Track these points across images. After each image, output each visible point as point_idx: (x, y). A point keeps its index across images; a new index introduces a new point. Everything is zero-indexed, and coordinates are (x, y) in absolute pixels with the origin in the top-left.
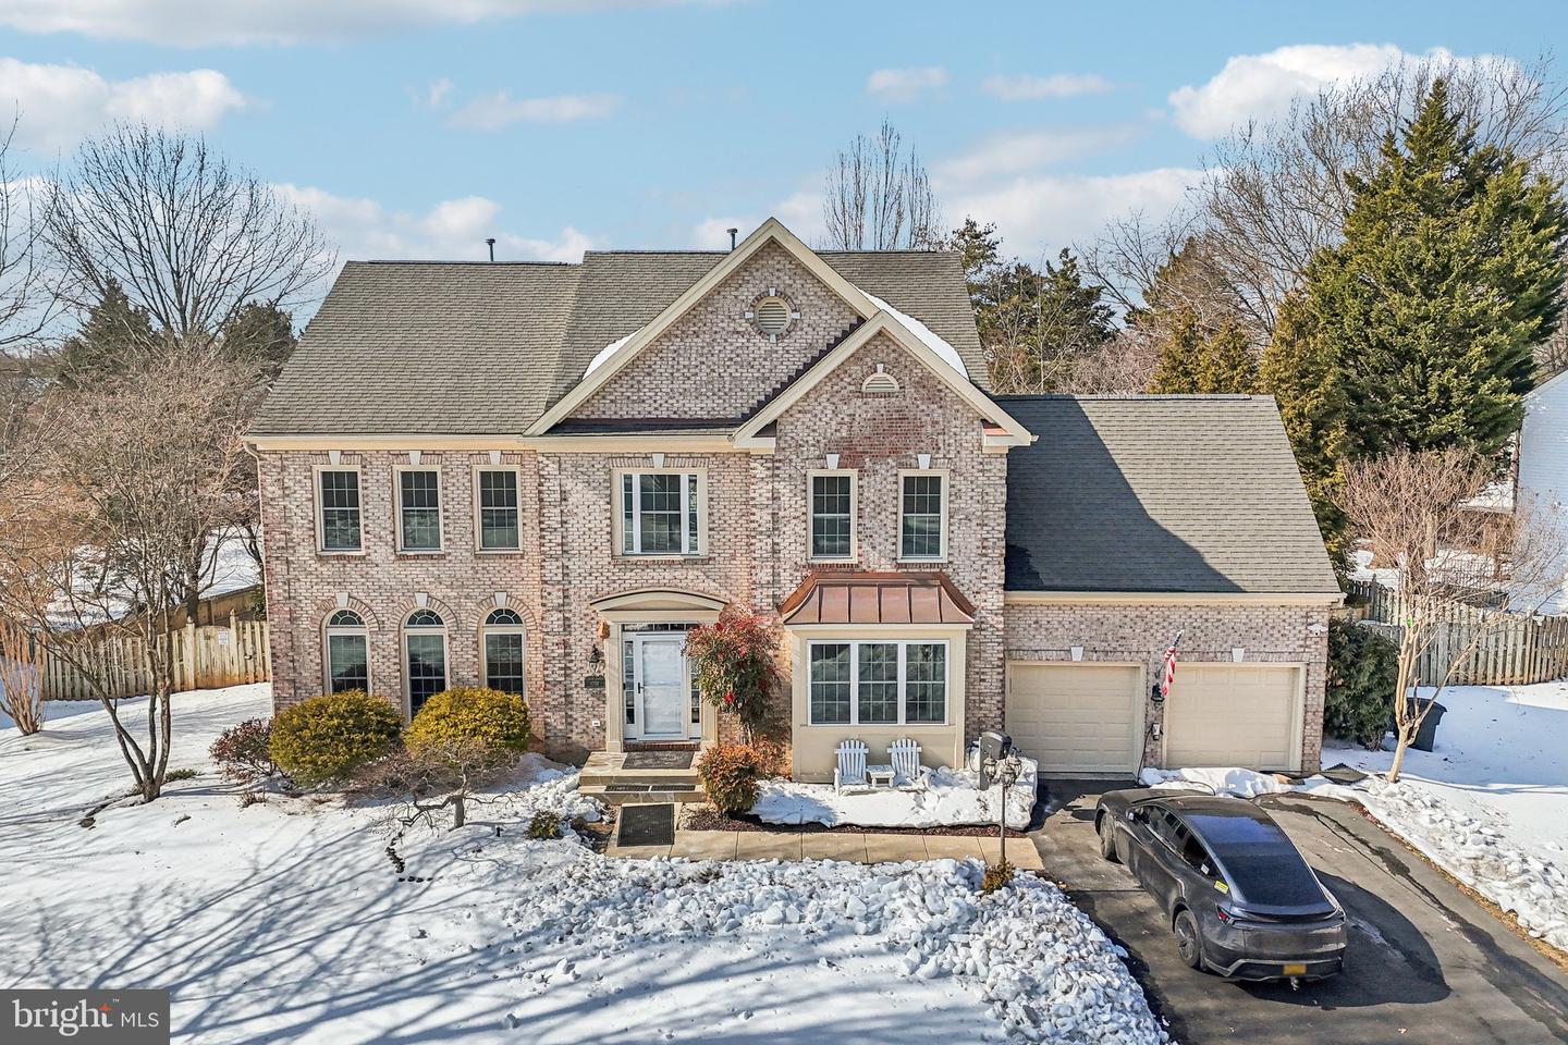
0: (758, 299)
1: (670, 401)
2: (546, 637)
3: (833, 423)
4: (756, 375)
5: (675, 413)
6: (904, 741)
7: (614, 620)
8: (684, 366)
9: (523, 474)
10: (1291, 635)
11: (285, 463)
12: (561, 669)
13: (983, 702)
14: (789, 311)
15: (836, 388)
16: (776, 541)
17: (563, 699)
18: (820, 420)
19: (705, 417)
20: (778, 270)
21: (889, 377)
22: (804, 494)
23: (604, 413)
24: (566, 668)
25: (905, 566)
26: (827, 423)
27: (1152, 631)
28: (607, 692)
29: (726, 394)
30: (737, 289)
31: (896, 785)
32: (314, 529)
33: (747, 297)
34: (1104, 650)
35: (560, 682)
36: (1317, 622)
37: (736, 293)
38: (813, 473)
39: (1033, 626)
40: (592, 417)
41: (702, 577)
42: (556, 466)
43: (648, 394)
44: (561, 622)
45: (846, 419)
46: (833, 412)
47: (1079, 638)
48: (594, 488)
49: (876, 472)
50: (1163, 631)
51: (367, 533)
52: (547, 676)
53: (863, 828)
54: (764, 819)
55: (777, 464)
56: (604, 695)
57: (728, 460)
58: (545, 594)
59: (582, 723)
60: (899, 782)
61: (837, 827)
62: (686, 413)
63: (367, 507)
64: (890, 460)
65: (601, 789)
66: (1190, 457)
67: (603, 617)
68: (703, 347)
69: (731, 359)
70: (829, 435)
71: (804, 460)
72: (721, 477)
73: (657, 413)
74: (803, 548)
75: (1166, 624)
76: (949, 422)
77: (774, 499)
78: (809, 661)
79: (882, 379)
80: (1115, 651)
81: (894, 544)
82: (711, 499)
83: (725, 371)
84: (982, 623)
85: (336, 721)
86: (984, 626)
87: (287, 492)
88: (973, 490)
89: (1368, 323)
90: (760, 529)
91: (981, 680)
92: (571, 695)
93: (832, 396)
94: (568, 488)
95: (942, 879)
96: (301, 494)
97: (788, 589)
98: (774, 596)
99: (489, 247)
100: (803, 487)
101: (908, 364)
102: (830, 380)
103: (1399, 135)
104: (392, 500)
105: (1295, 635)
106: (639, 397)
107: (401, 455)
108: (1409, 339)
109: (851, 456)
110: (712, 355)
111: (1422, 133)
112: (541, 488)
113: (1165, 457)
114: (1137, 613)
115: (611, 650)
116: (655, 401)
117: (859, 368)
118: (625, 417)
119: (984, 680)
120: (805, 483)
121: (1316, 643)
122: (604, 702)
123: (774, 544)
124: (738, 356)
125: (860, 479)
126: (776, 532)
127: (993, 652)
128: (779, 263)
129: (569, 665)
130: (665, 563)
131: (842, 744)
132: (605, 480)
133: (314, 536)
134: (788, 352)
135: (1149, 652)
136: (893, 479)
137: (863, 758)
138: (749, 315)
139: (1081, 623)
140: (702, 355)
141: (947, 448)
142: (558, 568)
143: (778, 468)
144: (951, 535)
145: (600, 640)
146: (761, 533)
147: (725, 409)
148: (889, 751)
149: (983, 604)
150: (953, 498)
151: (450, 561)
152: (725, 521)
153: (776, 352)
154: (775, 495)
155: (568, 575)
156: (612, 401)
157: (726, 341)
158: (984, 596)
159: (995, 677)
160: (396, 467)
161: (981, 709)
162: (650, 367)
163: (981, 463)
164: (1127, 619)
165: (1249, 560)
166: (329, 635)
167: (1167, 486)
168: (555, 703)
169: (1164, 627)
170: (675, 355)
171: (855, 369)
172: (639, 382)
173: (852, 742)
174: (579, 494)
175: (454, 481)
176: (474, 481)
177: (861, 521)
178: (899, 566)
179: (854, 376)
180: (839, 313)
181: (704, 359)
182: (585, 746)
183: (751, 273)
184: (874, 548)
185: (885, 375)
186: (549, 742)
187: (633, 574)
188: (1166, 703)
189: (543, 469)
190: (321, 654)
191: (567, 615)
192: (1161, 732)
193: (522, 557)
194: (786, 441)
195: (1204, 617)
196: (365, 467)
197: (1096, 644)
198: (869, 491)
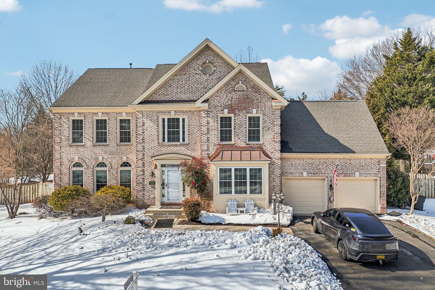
0: (204, 64)
1: (177, 95)
2: (137, 168)
3: (226, 100)
4: (203, 87)
5: (178, 98)
6: (249, 200)
7: (159, 163)
8: (181, 84)
9: (132, 119)
10: (374, 168)
11: (61, 116)
12: (142, 179)
13: (275, 188)
14: (213, 67)
15: (227, 89)
16: (208, 137)
17: (142, 189)
18: (222, 99)
19: (188, 99)
20: (209, 55)
21: (243, 85)
22: (217, 122)
23: (156, 98)
24: (143, 178)
25: (249, 144)
26: (224, 100)
27: (329, 167)
28: (156, 186)
29: (193, 92)
30: (197, 61)
31: (246, 213)
32: (69, 137)
33: (200, 63)
34: (314, 173)
35: (141, 183)
36: (382, 164)
37: (196, 62)
38: (220, 115)
39: (291, 165)
40: (153, 100)
41: (186, 150)
42: (141, 115)
43: (170, 93)
44: (142, 164)
45: (230, 98)
46: (226, 96)
47: (305, 169)
48: (153, 122)
49: (239, 115)
50: (332, 167)
51: (85, 138)
52: (137, 181)
53: (235, 225)
54: (202, 222)
55: (209, 113)
56: (155, 187)
57: (194, 113)
58: (137, 155)
59: (148, 196)
60: (247, 212)
61: (226, 224)
62: (181, 98)
63: (85, 130)
64: (244, 111)
65: (152, 214)
66: (339, 116)
67: (155, 162)
68: (187, 78)
69: (195, 82)
70: (225, 103)
71: (217, 111)
72: (192, 118)
73: (173, 98)
74: (217, 139)
75: (333, 164)
76: (262, 99)
77: (208, 123)
78: (219, 174)
79: (241, 86)
80: (317, 173)
81: (245, 137)
82: (189, 125)
83: (193, 86)
84: (274, 162)
85: (69, 192)
86: (274, 163)
87: (61, 125)
88: (270, 120)
89: (393, 95)
90: (203, 133)
91: (274, 181)
92: (144, 187)
93: (226, 91)
94: (145, 122)
95: (258, 232)
96: (66, 126)
97: (212, 152)
98: (208, 154)
99: (130, 65)
100: (217, 120)
101: (249, 81)
102: (225, 86)
103: (398, 43)
104: (93, 128)
105: (375, 168)
106: (167, 93)
107: (96, 114)
108: (405, 99)
109: (232, 110)
110: (189, 81)
111: (405, 42)
112: (137, 122)
113: (331, 116)
114: (324, 161)
115: (157, 172)
116: (172, 95)
117: (234, 82)
118: (163, 100)
119: (275, 181)
120: (217, 118)
121: (382, 171)
122: (155, 189)
123: (208, 138)
124: (197, 81)
125: (235, 117)
126: (208, 134)
127: (278, 172)
128: (209, 53)
129: (144, 178)
130: (174, 145)
131: (229, 201)
132: (156, 120)
133: (69, 139)
134: (212, 80)
135: (328, 174)
136: (245, 117)
137: (236, 205)
138: (201, 68)
139: (306, 164)
140: (186, 81)
141: (262, 107)
142: (141, 147)
143: (209, 114)
144: (264, 135)
145: (154, 170)
146: (204, 134)
147: (193, 97)
148: (244, 203)
149: (274, 156)
150: (264, 123)
151: (109, 147)
152: (193, 132)
153: (209, 80)
154: (208, 122)
155: (144, 149)
156: (159, 95)
157: (193, 76)
158: (274, 154)
159: (278, 180)
160: (94, 118)
161: (274, 190)
162: (170, 84)
163: (272, 112)
164: (320, 163)
165: (359, 144)
166: (72, 170)
167: (332, 124)
168: (140, 190)
169: (332, 166)
170: (178, 81)
171: (233, 83)
172: (167, 89)
173: (233, 200)
174: (148, 124)
175: (112, 122)
176: (118, 121)
177: (235, 130)
178: (247, 144)
179: (232, 85)
180: (228, 68)
181: (187, 82)
182: (149, 204)
183: (201, 56)
184: (239, 139)
185: (242, 85)
186: (137, 202)
187: (164, 149)
188: (335, 190)
189: (137, 116)
190: (69, 176)
191: (144, 162)
192: (333, 200)
193: (131, 145)
194: (211, 105)
195: (345, 162)
196: (85, 118)
197: (311, 171)
198: (237, 121)
